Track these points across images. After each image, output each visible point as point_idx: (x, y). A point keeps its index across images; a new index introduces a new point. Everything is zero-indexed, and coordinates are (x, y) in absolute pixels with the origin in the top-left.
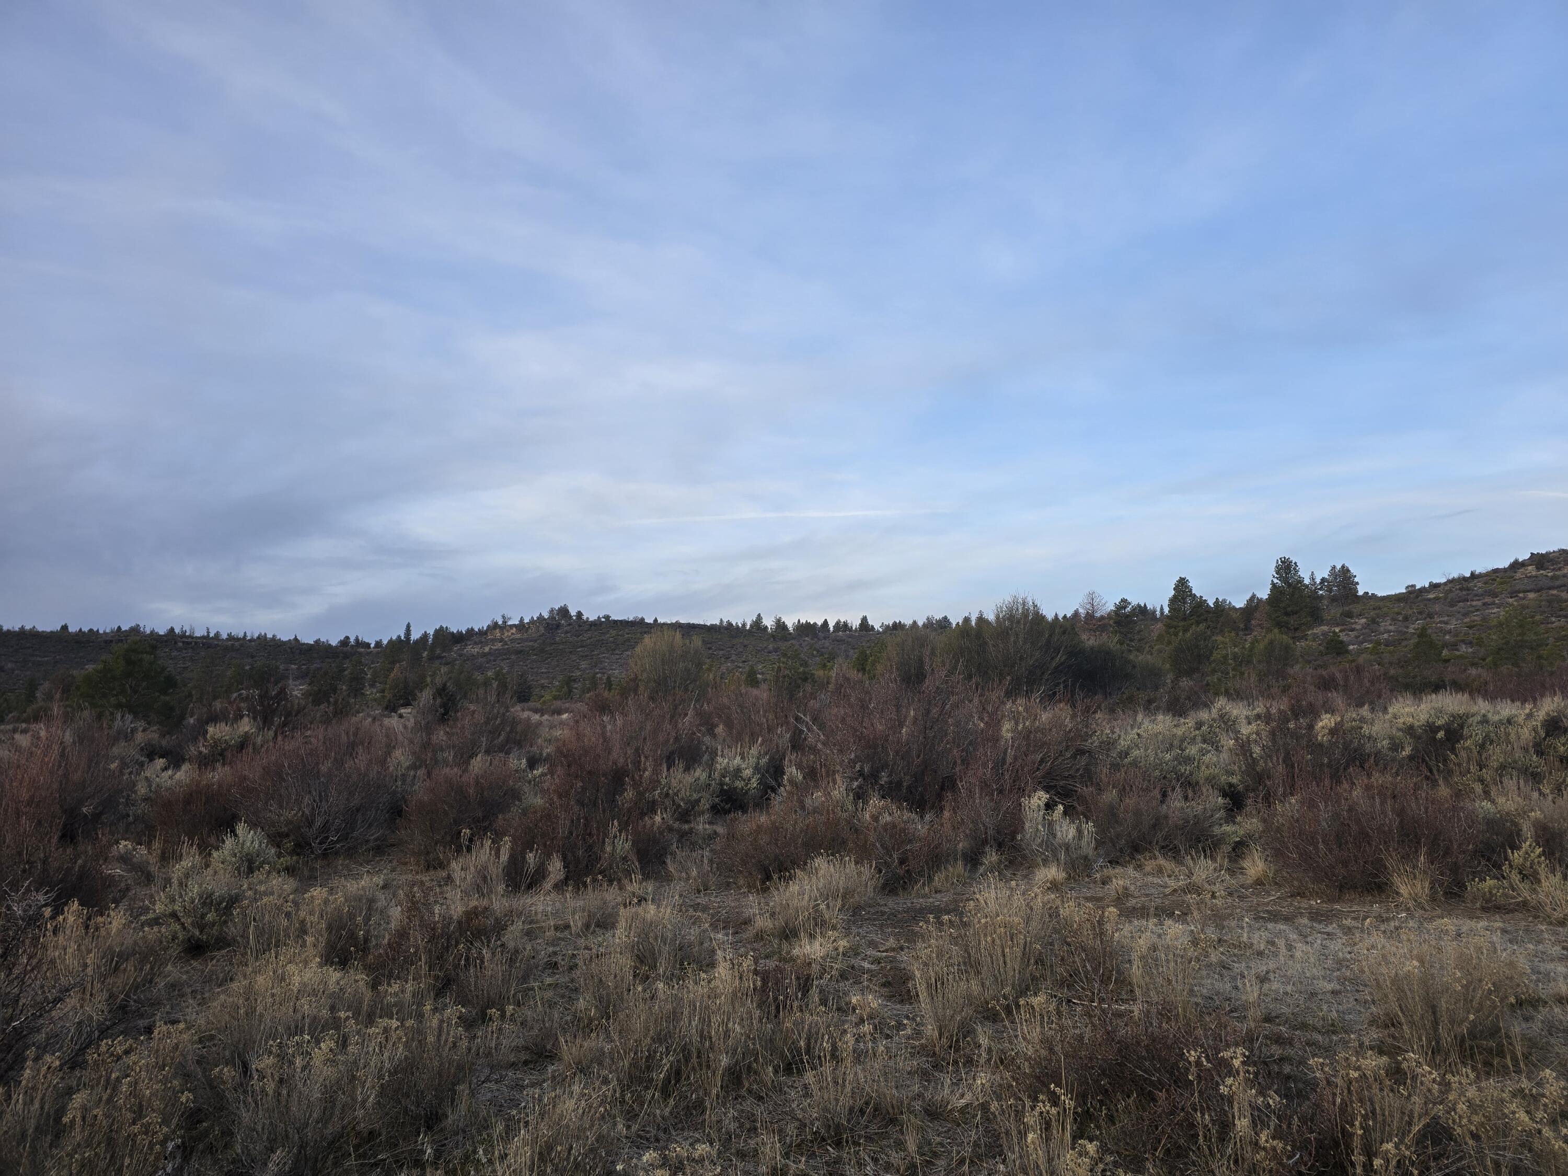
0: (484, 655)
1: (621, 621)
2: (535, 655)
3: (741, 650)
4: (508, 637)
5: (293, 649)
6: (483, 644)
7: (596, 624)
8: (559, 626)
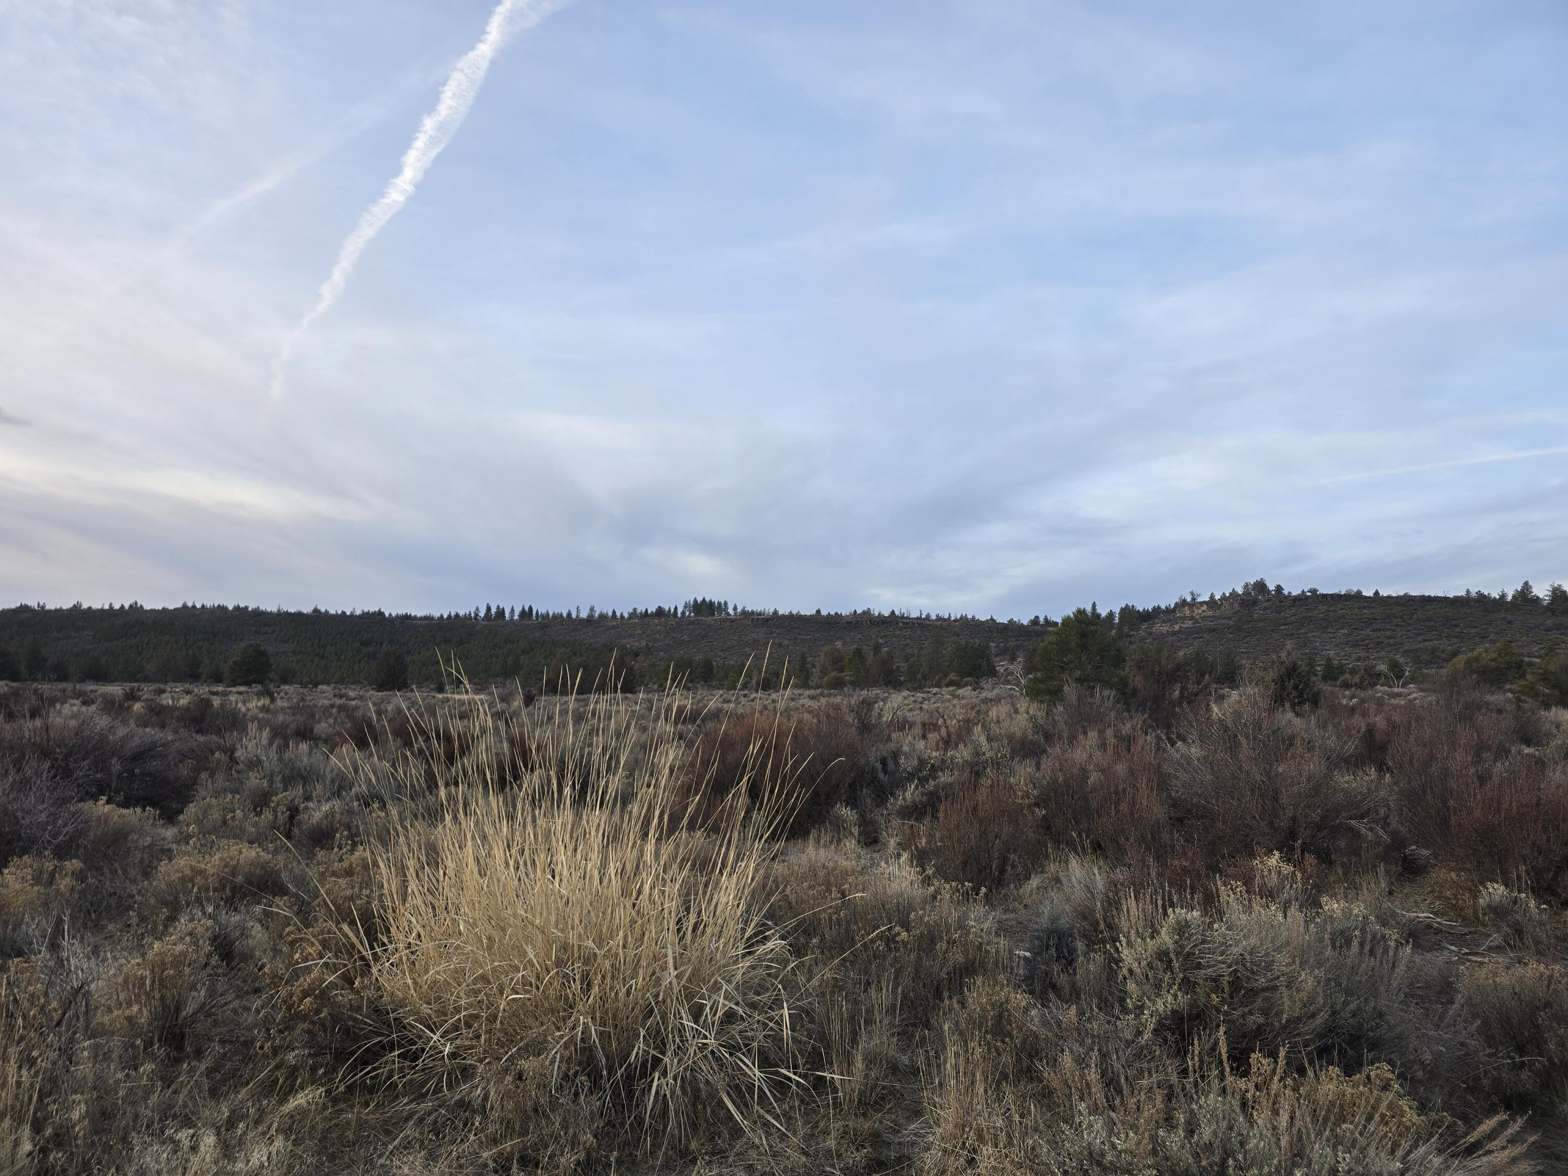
0: (1174, 633)
1: (1332, 595)
2: (1231, 633)
3: (1503, 627)
4: (1198, 614)
5: (991, 628)
6: (1172, 622)
7: (1300, 600)
8: (1255, 602)
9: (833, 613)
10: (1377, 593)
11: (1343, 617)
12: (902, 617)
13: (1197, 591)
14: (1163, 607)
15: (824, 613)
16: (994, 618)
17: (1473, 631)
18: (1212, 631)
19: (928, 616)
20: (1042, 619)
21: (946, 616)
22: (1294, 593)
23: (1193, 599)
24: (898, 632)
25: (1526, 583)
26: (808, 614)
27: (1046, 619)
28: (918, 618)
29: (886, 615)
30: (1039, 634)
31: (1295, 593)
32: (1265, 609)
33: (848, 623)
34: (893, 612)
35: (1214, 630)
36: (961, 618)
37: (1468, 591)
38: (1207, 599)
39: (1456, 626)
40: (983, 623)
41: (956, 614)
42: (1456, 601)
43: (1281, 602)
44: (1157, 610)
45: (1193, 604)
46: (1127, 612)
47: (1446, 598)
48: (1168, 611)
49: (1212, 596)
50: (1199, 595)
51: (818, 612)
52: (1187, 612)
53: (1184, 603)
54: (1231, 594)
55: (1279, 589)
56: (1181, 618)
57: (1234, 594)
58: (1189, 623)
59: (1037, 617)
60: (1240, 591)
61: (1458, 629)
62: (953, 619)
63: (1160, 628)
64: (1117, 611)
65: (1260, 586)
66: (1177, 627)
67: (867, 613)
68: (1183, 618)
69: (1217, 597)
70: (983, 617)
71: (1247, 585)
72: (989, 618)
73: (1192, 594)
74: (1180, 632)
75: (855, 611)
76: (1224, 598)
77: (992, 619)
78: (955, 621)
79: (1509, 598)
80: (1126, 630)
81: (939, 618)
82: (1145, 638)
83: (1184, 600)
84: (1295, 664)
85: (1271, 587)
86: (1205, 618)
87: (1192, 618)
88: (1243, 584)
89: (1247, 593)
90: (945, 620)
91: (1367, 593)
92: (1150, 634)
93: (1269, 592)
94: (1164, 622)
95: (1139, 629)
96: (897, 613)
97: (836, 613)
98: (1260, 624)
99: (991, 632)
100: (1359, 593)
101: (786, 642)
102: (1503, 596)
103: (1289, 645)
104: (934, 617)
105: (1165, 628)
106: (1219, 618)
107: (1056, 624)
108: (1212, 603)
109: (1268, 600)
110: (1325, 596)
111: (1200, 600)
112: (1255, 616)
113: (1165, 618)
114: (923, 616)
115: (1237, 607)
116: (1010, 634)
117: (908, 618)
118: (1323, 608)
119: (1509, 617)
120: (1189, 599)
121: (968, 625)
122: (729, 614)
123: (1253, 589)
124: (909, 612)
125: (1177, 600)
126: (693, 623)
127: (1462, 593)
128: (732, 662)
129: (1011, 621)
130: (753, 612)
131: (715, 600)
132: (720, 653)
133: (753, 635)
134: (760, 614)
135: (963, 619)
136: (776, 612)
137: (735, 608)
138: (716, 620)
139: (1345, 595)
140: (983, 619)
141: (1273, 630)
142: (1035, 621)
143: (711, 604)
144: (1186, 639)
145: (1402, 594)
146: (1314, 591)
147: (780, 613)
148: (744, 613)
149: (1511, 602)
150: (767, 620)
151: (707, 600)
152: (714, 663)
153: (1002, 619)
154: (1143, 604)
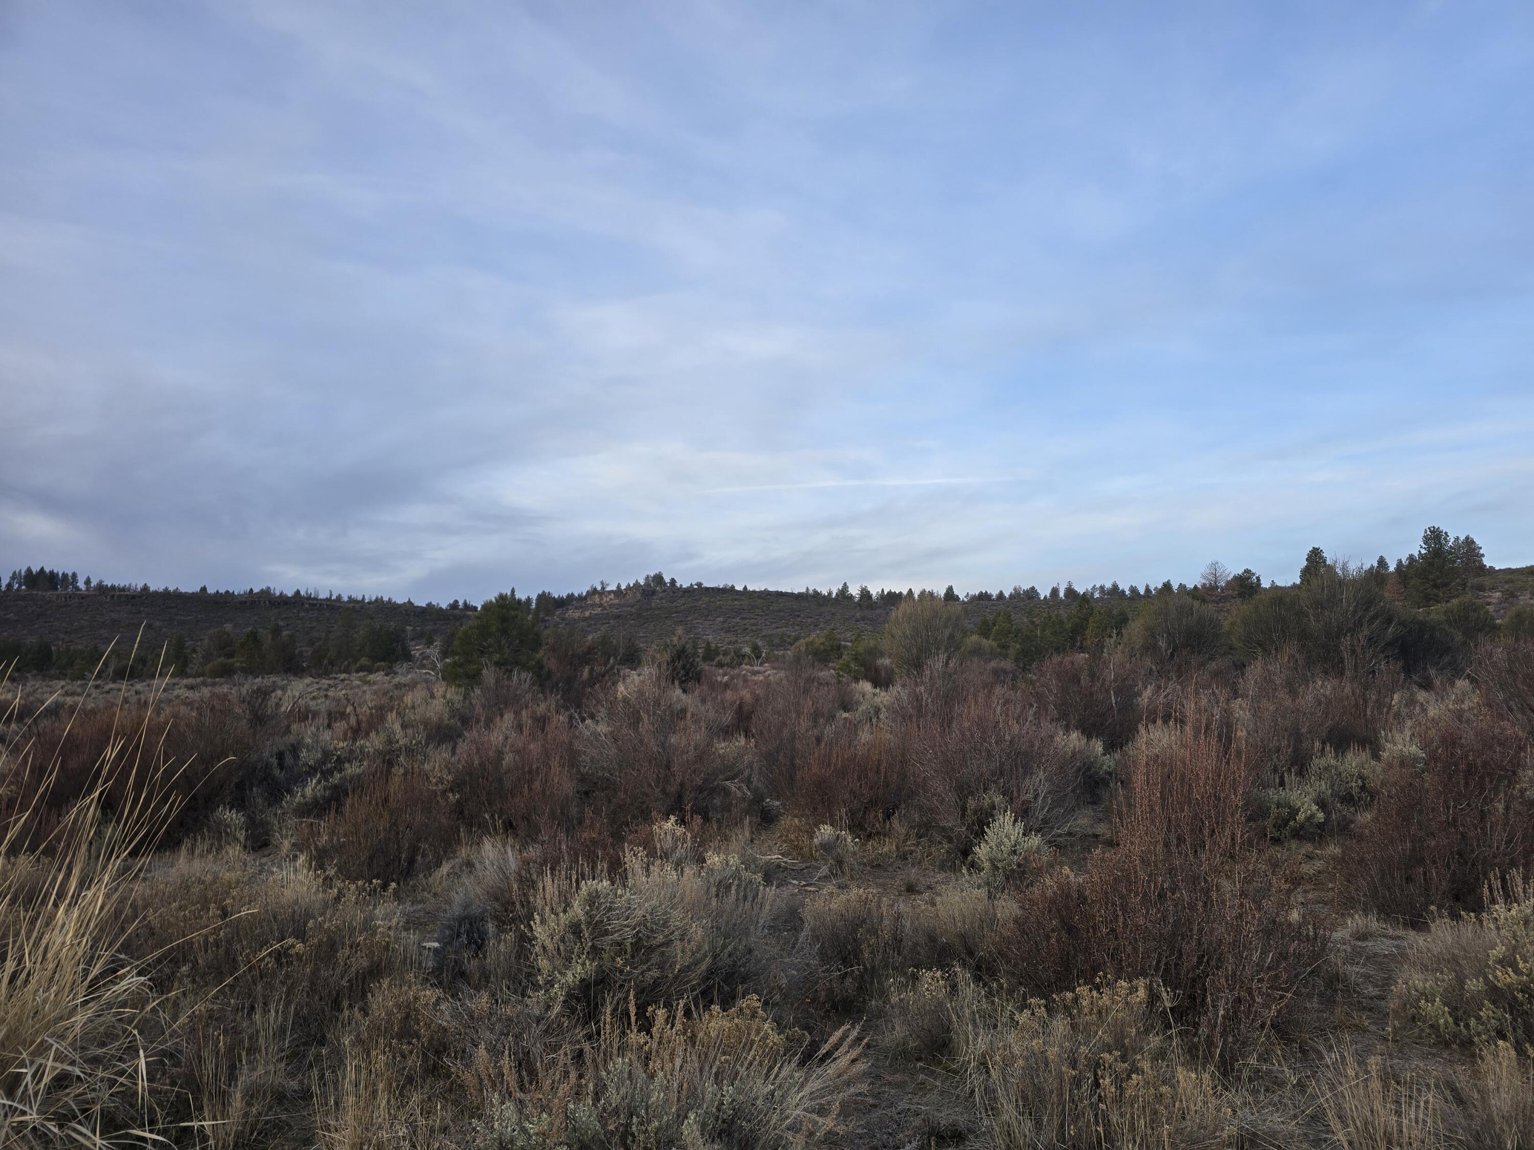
0: (585, 619)
1: (713, 588)
2: (632, 620)
3: (829, 618)
4: (607, 602)
5: (409, 612)
6: (583, 609)
7: (689, 591)
8: (654, 592)
9: (222, 591)
10: (745, 588)
11: (720, 607)
12: (309, 598)
13: (606, 581)
14: (576, 595)
15: (211, 590)
16: (412, 601)
17: (810, 620)
18: (618, 617)
19: (339, 598)
20: (461, 603)
21: (360, 598)
22: (684, 586)
23: (603, 588)
24: (302, 614)
25: (845, 584)
26: (190, 591)
27: (465, 603)
28: (327, 599)
29: (290, 595)
30: (457, 618)
31: (686, 585)
32: (662, 599)
33: (241, 603)
34: (298, 592)
35: (619, 616)
36: (377, 600)
37: (807, 589)
38: (615, 588)
39: (798, 616)
40: (399, 606)
41: (370, 595)
42: (799, 597)
43: (674, 593)
44: (571, 597)
45: (602, 593)
46: (544, 598)
47: (792, 594)
48: (581, 598)
49: (619, 586)
50: (608, 585)
51: (204, 589)
52: (597, 599)
53: (594, 591)
54: (634, 585)
55: (673, 581)
56: (591, 605)
57: (637, 584)
58: (598, 610)
59: (456, 601)
60: (642, 582)
61: (799, 619)
62: (367, 601)
63: (573, 614)
64: (534, 597)
65: (659, 578)
66: (587, 614)
67: (266, 593)
68: (593, 606)
69: (623, 587)
70: (400, 600)
71: (647, 578)
72: (406, 601)
73: (602, 583)
74: (589, 618)
75: (251, 590)
76: (628, 588)
77: (410, 602)
78: (370, 603)
79: (834, 595)
80: (542, 615)
81: (351, 600)
82: (558, 624)
83: (595, 589)
84: (684, 647)
85: (667, 580)
86: (611, 606)
87: (601, 605)
88: (644, 576)
89: (647, 584)
90: (357, 602)
91: (739, 588)
92: (563, 619)
93: (665, 584)
94: (576, 608)
95: (553, 614)
96: (303, 593)
97: (227, 592)
98: (657, 612)
99: (407, 615)
100: (733, 587)
101: (158, 623)
102: (830, 593)
103: (680, 631)
104: (345, 599)
105: (577, 615)
106: (624, 606)
107: (476, 608)
108: (618, 592)
109: (664, 591)
110: (707, 589)
111: (608, 589)
112: (653, 605)
113: (577, 605)
114: (334, 597)
115: (639, 596)
116: (428, 617)
117: (316, 599)
118: (706, 599)
119: (833, 611)
120: (599, 588)
121: (384, 608)
122: (78, 589)
123: (653, 581)
124: (317, 592)
125: (589, 588)
126: (24, 598)
127: (803, 590)
128: (80, 647)
129: (429, 605)
130: (113, 587)
131: (60, 570)
132: (62, 636)
133: (113, 615)
134: (123, 589)
135: (379, 602)
136: (145, 588)
137: (88, 582)
138: (58, 596)
139: (722, 589)
140: (400, 601)
141: (666, 618)
142: (455, 605)
143: (53, 576)
144: (595, 625)
145: (763, 589)
146: (700, 584)
147: (152, 589)
148: (101, 587)
149: (835, 599)
150: (133, 597)
151: (47, 570)
152: (53, 648)
153: (421, 602)
154: (559, 591)
